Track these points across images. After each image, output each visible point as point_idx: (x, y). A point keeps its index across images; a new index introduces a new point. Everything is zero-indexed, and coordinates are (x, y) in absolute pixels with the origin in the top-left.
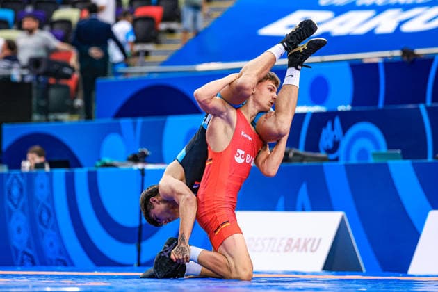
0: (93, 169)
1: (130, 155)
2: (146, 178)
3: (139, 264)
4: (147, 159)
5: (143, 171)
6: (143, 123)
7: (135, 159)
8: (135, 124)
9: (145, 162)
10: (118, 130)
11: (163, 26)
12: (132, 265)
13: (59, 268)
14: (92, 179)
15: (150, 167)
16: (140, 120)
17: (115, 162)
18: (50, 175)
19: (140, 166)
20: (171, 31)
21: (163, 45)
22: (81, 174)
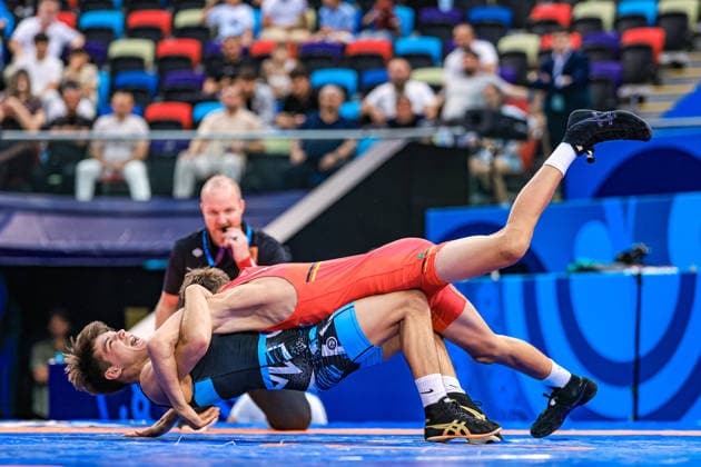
0: (563, 275)
1: (619, 253)
2: (645, 288)
3: (636, 418)
4: (645, 259)
5: (639, 278)
6: (639, 206)
7: (627, 259)
8: (625, 208)
9: (644, 264)
10: (601, 216)
11: (665, 58)
12: (624, 419)
13: (516, 424)
14: (563, 291)
15: (649, 271)
16: (633, 201)
17: (598, 265)
18: (499, 286)
19: (634, 270)
20: (677, 66)
21: (666, 87)
22: (545, 283)
